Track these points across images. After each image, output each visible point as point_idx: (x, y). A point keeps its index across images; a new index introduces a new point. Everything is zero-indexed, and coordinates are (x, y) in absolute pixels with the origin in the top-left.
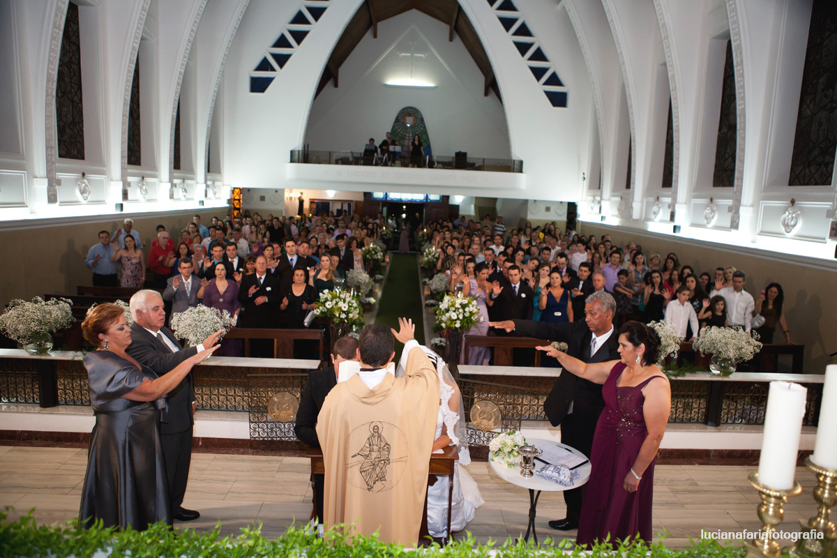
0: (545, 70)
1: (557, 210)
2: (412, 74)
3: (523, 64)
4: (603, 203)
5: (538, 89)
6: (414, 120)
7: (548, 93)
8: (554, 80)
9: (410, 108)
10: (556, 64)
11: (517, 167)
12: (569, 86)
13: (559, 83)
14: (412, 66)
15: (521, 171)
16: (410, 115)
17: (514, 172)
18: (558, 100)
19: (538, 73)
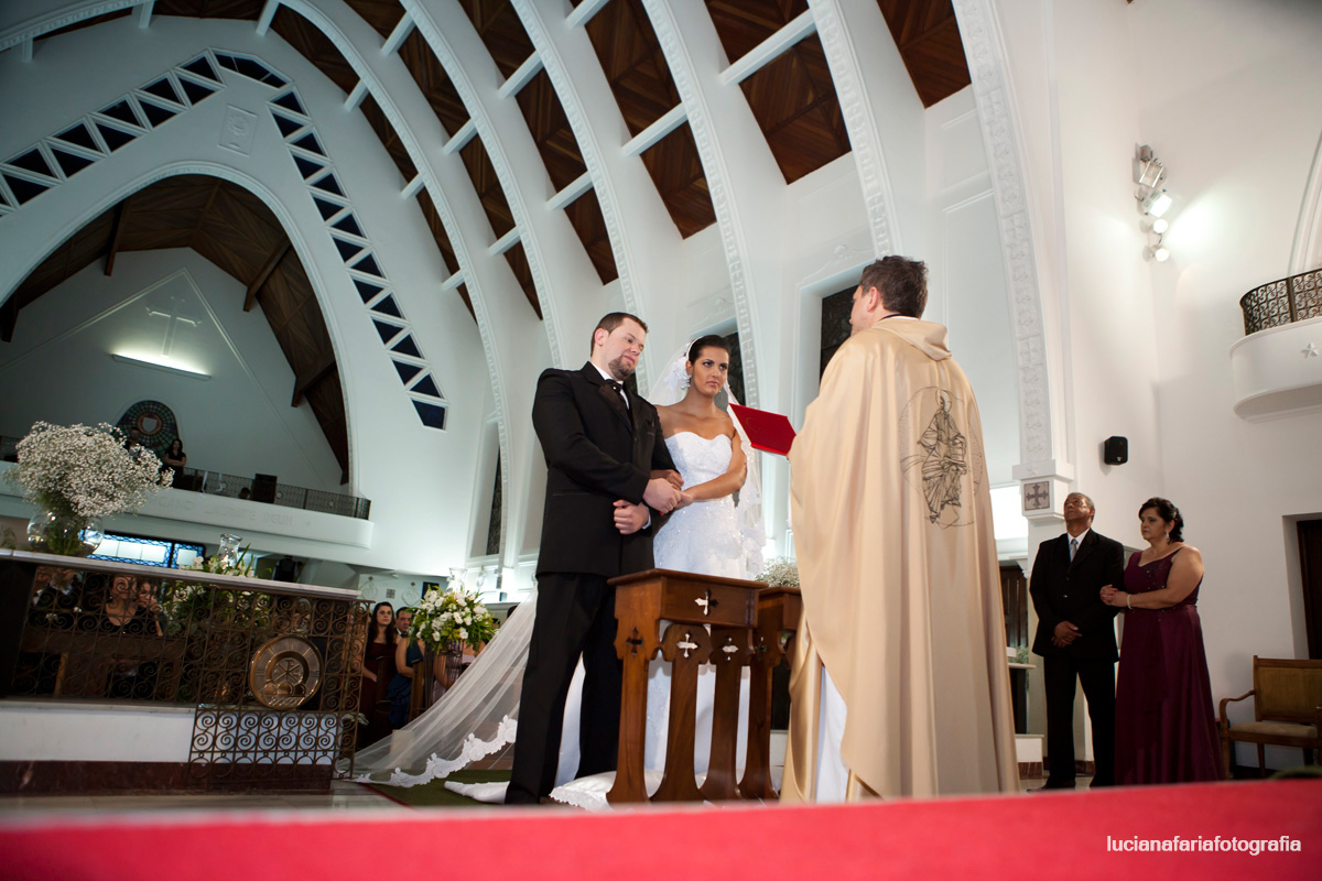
0: (416, 370)
1: (405, 597)
2: (167, 348)
3: (385, 355)
4: (505, 572)
5: (405, 395)
6: (158, 424)
7: (416, 404)
8: (427, 386)
9: (154, 403)
10: (432, 362)
11: (362, 510)
12: (449, 399)
13: (434, 392)
14: (169, 335)
15: (367, 518)
16: (151, 416)
17: (355, 516)
18: (433, 417)
19: (406, 372)
